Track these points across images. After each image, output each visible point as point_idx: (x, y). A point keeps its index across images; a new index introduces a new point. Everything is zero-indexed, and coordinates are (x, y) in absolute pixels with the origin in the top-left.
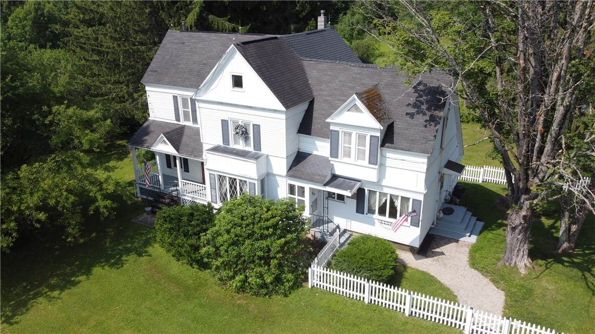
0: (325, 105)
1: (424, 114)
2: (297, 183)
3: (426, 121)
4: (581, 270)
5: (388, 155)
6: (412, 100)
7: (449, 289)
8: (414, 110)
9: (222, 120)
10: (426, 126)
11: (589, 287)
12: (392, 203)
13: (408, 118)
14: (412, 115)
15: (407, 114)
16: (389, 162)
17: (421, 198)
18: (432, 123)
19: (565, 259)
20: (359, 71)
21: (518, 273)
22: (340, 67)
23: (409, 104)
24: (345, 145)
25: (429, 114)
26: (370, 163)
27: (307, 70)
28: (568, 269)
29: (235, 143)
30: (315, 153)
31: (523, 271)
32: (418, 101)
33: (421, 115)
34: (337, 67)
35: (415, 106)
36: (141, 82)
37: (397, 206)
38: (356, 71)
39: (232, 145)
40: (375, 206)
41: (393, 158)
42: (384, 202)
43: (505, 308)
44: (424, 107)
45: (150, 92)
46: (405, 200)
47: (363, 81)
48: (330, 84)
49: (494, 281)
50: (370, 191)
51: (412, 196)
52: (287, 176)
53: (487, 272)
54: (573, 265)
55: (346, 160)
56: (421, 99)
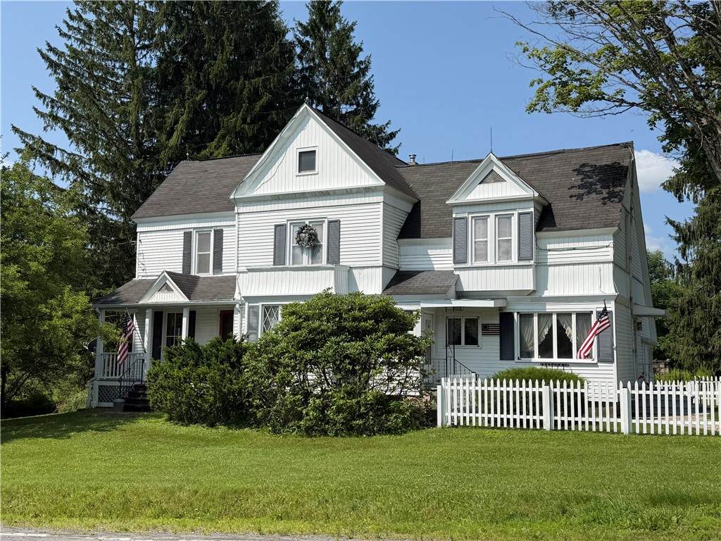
1: (599, 193)
5: (549, 245)
8: (581, 192)
9: (276, 226)
12: (561, 331)
13: (571, 199)
14: (580, 197)
15: (572, 196)
16: (552, 258)
17: (610, 307)
18: (614, 199)
23: (573, 187)
24: (477, 240)
25: (605, 191)
26: (520, 258)
29: (294, 262)
33: (594, 194)
35: (583, 187)
37: (570, 335)
39: (290, 265)
40: (533, 344)
41: (558, 249)
42: (546, 333)
45: (143, 234)
46: (583, 318)
50: (521, 315)
51: (594, 309)
55: (480, 262)
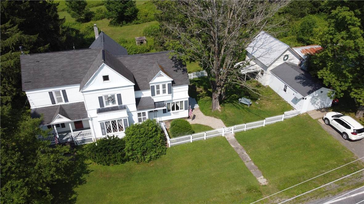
0: (139, 75)
1: (181, 69)
2: (141, 112)
3: (182, 72)
4: (231, 103)
5: (174, 88)
6: (173, 65)
7: (207, 126)
8: (176, 69)
9: (99, 97)
10: (183, 74)
11: (237, 107)
12: (177, 105)
13: (175, 72)
14: (176, 71)
15: (174, 71)
16: (174, 91)
17: (187, 99)
18: (185, 72)
19: (225, 101)
20: (146, 57)
21: (219, 112)
22: (136, 57)
23: (173, 67)
24: (157, 90)
25: (182, 69)
26: (169, 94)
27: (121, 61)
28: (228, 104)
29: (106, 105)
30: (142, 96)
31: (220, 110)
32: (176, 64)
33: (179, 70)
34: (135, 57)
35: (176, 67)
36: (22, 90)
37: (179, 105)
38: (145, 57)
39: (106, 106)
40: (170, 108)
41: (175, 89)
42: (173, 105)
43: (224, 124)
44: (179, 66)
45: (29, 94)
46: (181, 102)
47: (150, 61)
48: (136, 66)
49: (215, 117)
50: (168, 104)
51: (184, 100)
52: (137, 110)
53: (211, 115)
54: (229, 102)
55: (158, 95)
56: (177, 63)
